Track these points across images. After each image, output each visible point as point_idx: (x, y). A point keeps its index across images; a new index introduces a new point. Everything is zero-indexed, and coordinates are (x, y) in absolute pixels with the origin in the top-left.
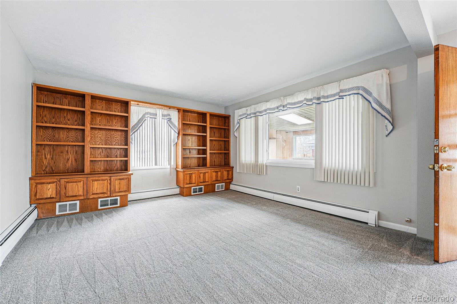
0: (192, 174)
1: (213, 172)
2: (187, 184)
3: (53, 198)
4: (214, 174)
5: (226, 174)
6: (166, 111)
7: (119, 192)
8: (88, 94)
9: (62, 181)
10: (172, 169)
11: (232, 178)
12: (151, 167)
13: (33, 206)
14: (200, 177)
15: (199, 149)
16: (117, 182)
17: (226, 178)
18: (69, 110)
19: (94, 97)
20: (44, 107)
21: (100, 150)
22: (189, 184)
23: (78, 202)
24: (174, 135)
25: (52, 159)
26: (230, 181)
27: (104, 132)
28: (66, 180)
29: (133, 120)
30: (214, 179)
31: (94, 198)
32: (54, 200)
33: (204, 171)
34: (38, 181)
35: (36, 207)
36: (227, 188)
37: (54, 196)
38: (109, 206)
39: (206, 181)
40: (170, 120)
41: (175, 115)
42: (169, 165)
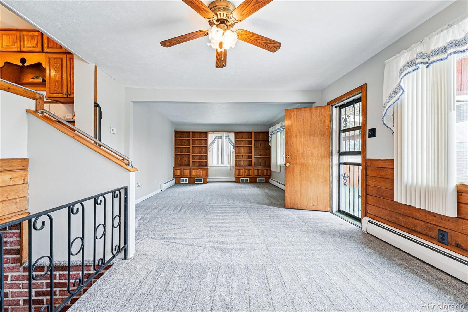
0: (240, 170)
1: (255, 169)
2: (237, 176)
3: (180, 176)
4: (256, 171)
5: (265, 171)
6: (227, 134)
7: (203, 176)
8: (191, 131)
9: (183, 169)
10: (231, 167)
11: (271, 174)
12: (219, 165)
13: (174, 178)
14: (246, 172)
15: (249, 155)
16: (202, 171)
17: (265, 174)
18: (186, 139)
19: (194, 132)
20: (178, 139)
21: (197, 156)
22: (239, 176)
23: (188, 179)
24: (232, 147)
25: (181, 160)
26: (269, 176)
27: (198, 148)
28: (184, 169)
29: (210, 141)
30: (256, 174)
31: (193, 178)
32: (180, 177)
33: (249, 169)
34: (175, 169)
35: (175, 179)
36: (267, 181)
37: (180, 175)
38: (199, 182)
39: (250, 175)
40: (229, 138)
41: (232, 136)
42: (229, 164)
